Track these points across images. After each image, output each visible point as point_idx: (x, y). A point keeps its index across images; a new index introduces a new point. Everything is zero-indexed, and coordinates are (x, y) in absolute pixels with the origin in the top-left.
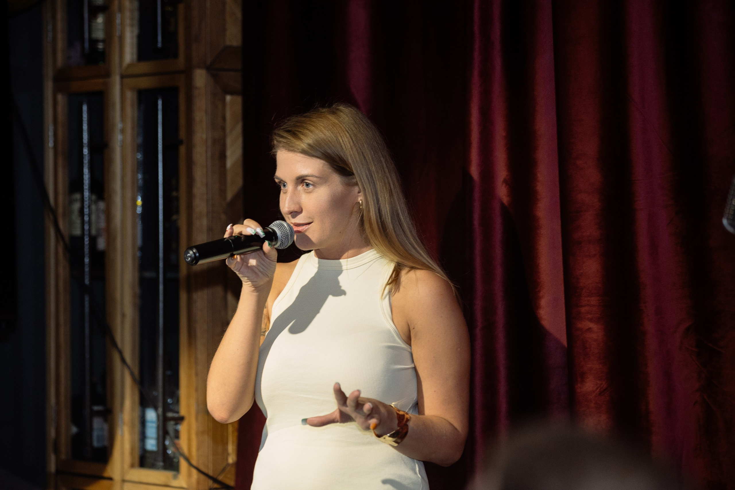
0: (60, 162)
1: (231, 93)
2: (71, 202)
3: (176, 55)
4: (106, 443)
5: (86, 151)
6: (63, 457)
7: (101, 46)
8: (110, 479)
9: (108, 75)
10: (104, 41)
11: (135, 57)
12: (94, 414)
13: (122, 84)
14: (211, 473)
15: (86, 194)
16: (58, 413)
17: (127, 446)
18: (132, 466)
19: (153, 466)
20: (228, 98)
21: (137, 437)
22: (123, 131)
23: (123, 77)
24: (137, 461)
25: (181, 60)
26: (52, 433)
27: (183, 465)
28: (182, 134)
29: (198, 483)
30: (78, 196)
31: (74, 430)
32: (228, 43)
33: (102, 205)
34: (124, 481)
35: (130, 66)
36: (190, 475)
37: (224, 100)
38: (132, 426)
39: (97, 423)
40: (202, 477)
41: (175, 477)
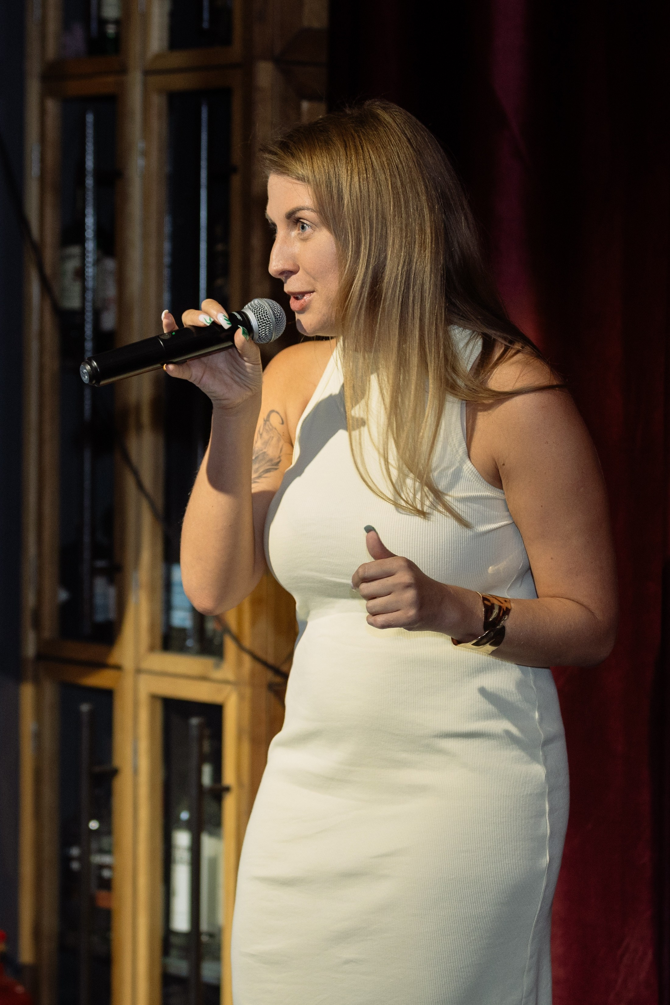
0: (49, 198)
1: (311, 98)
2: (63, 259)
3: (227, 41)
4: (112, 615)
5: (90, 182)
6: (47, 634)
7: (111, 30)
8: (118, 668)
9: (123, 70)
10: (117, 22)
11: (165, 44)
12: (95, 572)
13: (145, 85)
14: (270, 660)
15: (90, 245)
16: (40, 570)
17: (144, 620)
18: (152, 649)
19: (182, 649)
20: (305, 105)
21: (159, 606)
22: (145, 154)
23: (147, 73)
24: (158, 641)
25: (237, 47)
26: (30, 599)
27: (230, 647)
28: (237, 156)
29: (253, 674)
30: (75, 250)
31: (63, 595)
32: (306, 23)
33: (110, 264)
34: (138, 671)
35: (158, 57)
36: (239, 663)
37: (298, 108)
38: (152, 591)
39: (100, 584)
40: (259, 667)
41: (218, 666)
